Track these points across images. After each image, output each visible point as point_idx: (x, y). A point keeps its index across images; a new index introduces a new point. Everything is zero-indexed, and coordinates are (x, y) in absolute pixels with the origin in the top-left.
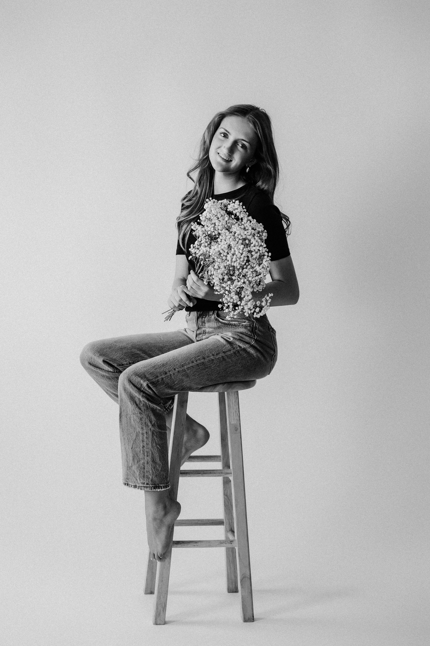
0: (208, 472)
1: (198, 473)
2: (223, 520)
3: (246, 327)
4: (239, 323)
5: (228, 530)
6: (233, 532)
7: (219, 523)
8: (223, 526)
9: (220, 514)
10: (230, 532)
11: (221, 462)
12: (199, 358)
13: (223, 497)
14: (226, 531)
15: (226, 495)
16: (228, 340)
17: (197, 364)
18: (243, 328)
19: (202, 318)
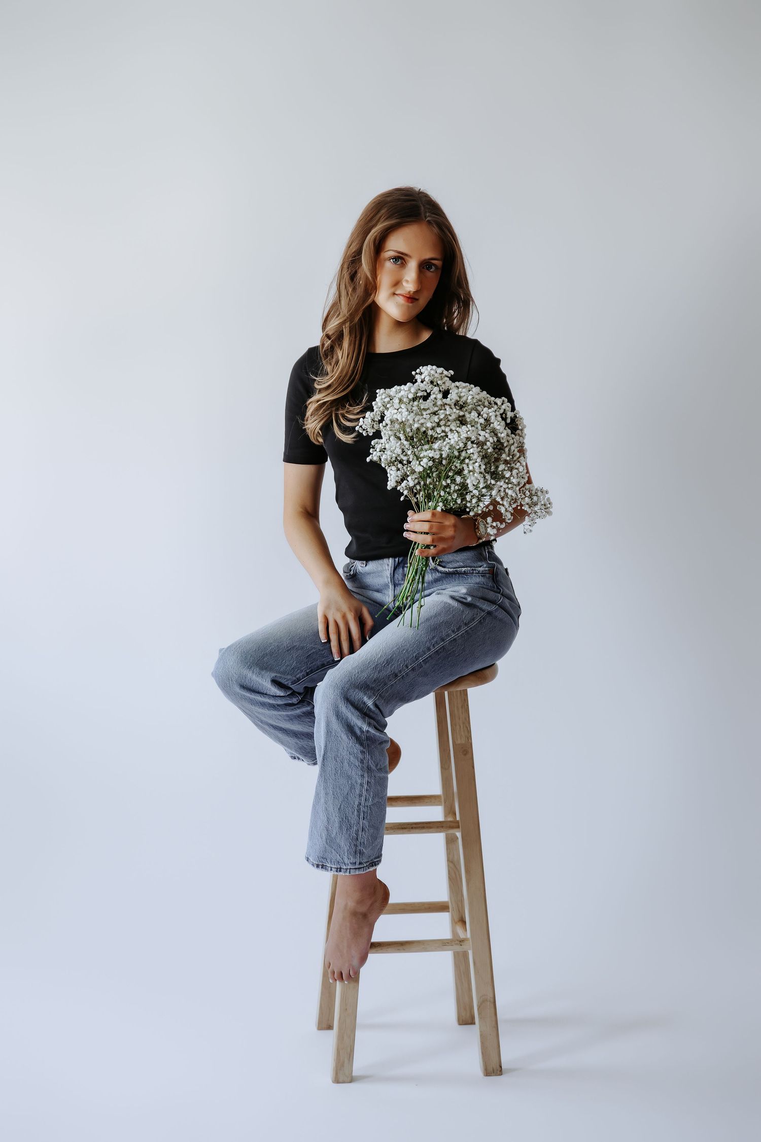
0: (418, 826)
1: (402, 828)
2: (447, 902)
3: (483, 574)
4: (472, 570)
5: (456, 920)
6: (463, 922)
7: (440, 907)
8: (447, 913)
9: (442, 894)
10: (460, 924)
11: (441, 805)
12: (435, 640)
13: (447, 864)
14: (454, 922)
15: (452, 862)
16: (464, 601)
17: (436, 650)
18: (479, 576)
19: (403, 568)
